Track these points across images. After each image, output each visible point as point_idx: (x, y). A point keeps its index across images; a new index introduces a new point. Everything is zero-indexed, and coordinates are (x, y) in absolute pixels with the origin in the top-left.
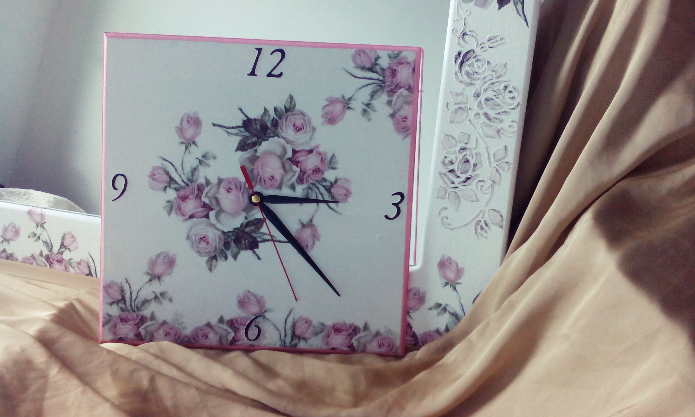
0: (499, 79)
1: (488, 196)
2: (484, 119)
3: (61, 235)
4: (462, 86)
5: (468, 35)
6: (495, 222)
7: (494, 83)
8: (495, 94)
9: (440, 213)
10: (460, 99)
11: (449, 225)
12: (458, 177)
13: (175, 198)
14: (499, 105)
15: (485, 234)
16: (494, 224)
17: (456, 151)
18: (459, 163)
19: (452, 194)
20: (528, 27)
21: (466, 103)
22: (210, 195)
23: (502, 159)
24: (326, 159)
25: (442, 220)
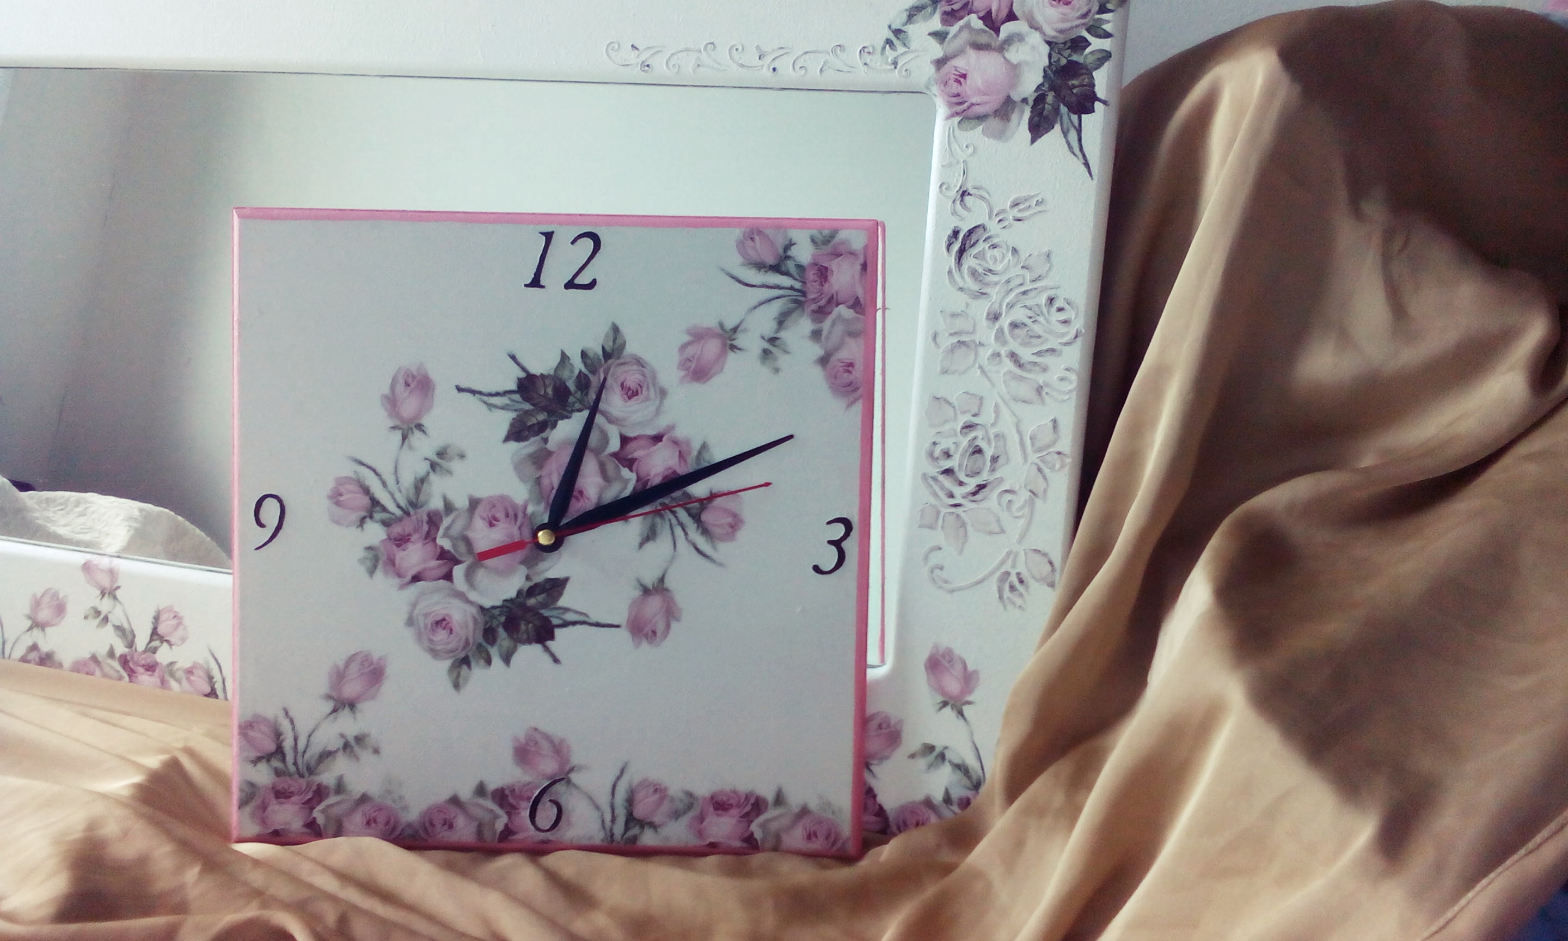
0: (1038, 284)
1: (1021, 522)
2: (1009, 365)
3: (151, 614)
4: (963, 298)
5: (971, 195)
6: (1038, 577)
7: (1027, 291)
8: (1030, 313)
9: (926, 558)
10: (959, 324)
11: (946, 582)
12: (961, 483)
13: (383, 541)
14: (1039, 337)
15: (1019, 601)
16: (1037, 580)
17: (955, 431)
18: (963, 455)
19: (951, 519)
20: (1092, 179)
21: (973, 332)
22: (455, 531)
23: (1048, 446)
24: (689, 453)
25: (932, 572)
